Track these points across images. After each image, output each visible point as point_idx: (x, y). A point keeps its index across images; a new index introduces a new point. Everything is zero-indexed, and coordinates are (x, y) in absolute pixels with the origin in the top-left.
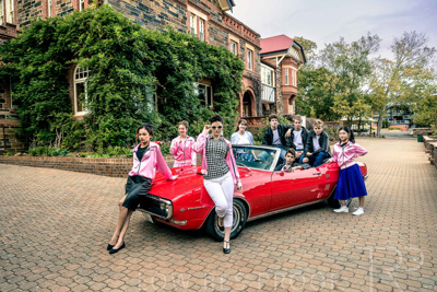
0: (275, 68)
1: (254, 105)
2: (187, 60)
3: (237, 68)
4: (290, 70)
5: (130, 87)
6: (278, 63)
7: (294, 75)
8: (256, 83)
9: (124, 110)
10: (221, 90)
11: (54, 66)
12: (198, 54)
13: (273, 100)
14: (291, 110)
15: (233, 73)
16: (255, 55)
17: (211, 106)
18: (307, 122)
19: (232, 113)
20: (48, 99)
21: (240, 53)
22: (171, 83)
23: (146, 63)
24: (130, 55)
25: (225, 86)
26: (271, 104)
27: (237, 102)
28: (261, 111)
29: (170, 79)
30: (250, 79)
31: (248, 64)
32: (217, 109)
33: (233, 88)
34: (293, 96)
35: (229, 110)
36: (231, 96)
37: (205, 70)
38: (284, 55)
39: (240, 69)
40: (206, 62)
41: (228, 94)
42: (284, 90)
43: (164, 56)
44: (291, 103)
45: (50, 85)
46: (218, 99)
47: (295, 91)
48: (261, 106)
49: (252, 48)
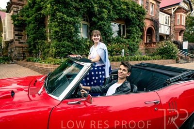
0: (171, 15)
1: (154, 35)
2: (105, 8)
3: (141, 13)
4: (181, 16)
5: (66, 24)
6: (173, 12)
7: (184, 19)
8: (156, 23)
9: (63, 37)
10: (130, 27)
11: (36, 16)
12: (113, 4)
13: (168, 33)
14: (180, 39)
15: (138, 16)
16: (156, 7)
17: (125, 36)
18: (189, 45)
19: (137, 40)
20: (35, 34)
21: (146, 5)
22: (94, 22)
23: (78, 9)
24: (66, 5)
25: (133, 24)
26: (167, 36)
27: (141, 33)
28: (158, 39)
29: (94, 19)
30: (152, 20)
31: (151, 11)
32: (128, 37)
33: (138, 25)
34: (182, 31)
35: (135, 38)
36: (137, 30)
37: (118, 14)
38: (177, 7)
39: (144, 14)
40: (119, 10)
41: (134, 28)
42: (176, 27)
43: (89, 5)
44: (180, 35)
45: (36, 26)
46: (128, 32)
47: (184, 28)
48: (158, 36)
49: (154, 2)
